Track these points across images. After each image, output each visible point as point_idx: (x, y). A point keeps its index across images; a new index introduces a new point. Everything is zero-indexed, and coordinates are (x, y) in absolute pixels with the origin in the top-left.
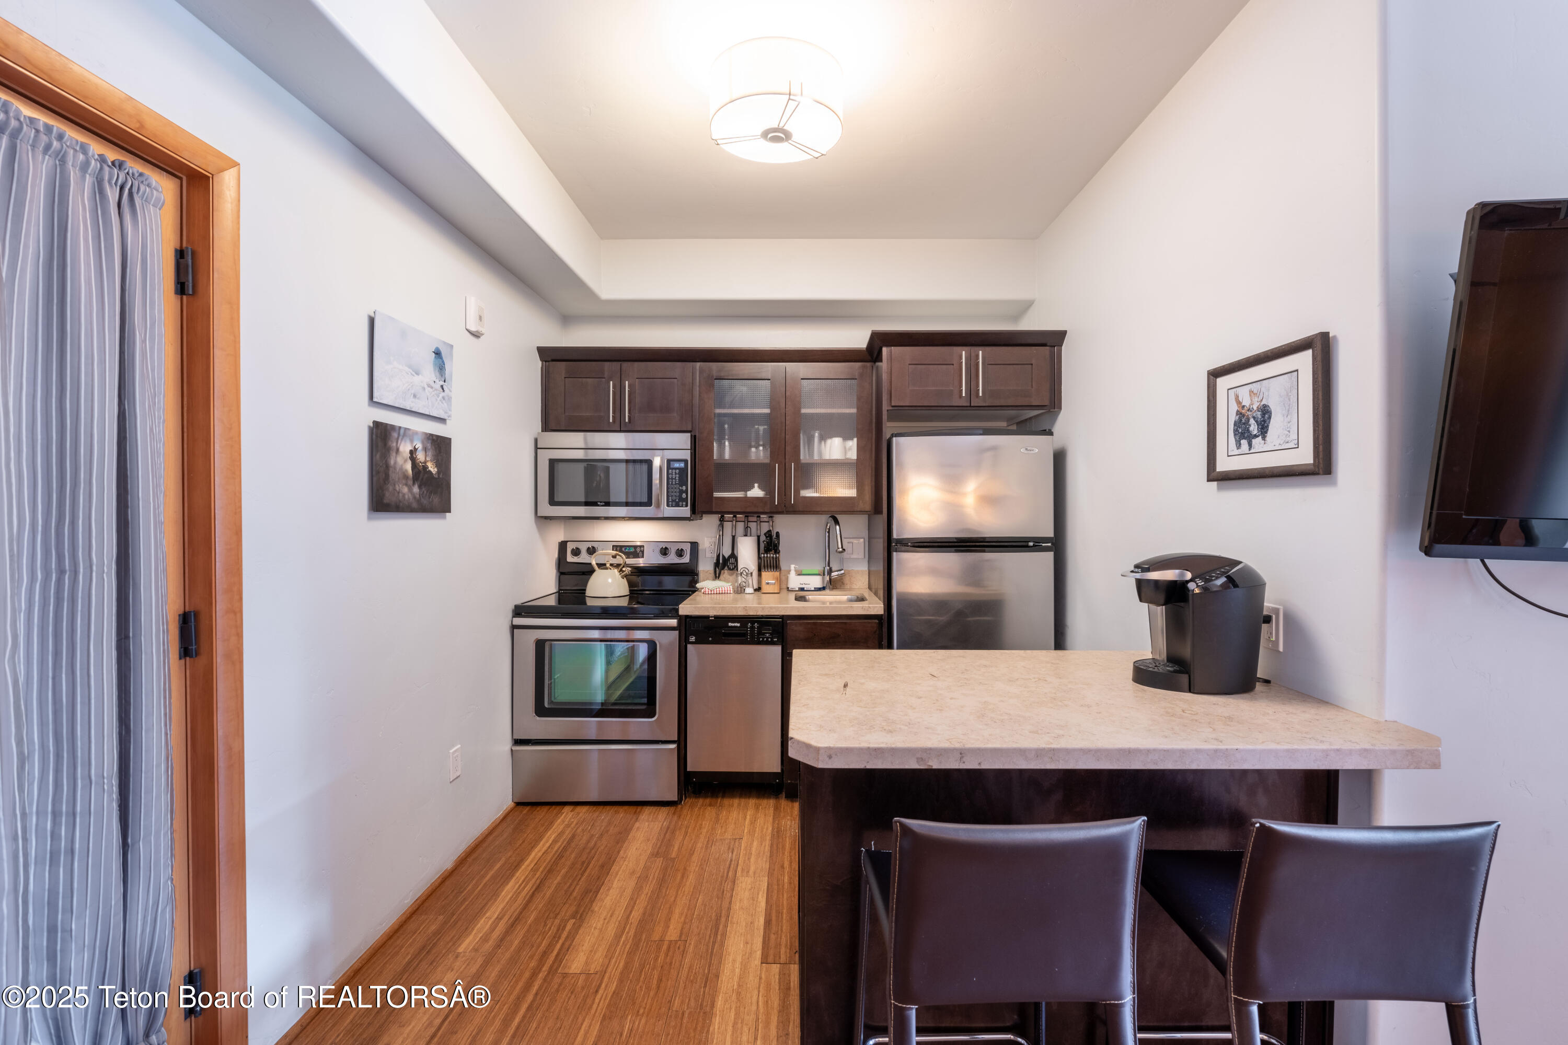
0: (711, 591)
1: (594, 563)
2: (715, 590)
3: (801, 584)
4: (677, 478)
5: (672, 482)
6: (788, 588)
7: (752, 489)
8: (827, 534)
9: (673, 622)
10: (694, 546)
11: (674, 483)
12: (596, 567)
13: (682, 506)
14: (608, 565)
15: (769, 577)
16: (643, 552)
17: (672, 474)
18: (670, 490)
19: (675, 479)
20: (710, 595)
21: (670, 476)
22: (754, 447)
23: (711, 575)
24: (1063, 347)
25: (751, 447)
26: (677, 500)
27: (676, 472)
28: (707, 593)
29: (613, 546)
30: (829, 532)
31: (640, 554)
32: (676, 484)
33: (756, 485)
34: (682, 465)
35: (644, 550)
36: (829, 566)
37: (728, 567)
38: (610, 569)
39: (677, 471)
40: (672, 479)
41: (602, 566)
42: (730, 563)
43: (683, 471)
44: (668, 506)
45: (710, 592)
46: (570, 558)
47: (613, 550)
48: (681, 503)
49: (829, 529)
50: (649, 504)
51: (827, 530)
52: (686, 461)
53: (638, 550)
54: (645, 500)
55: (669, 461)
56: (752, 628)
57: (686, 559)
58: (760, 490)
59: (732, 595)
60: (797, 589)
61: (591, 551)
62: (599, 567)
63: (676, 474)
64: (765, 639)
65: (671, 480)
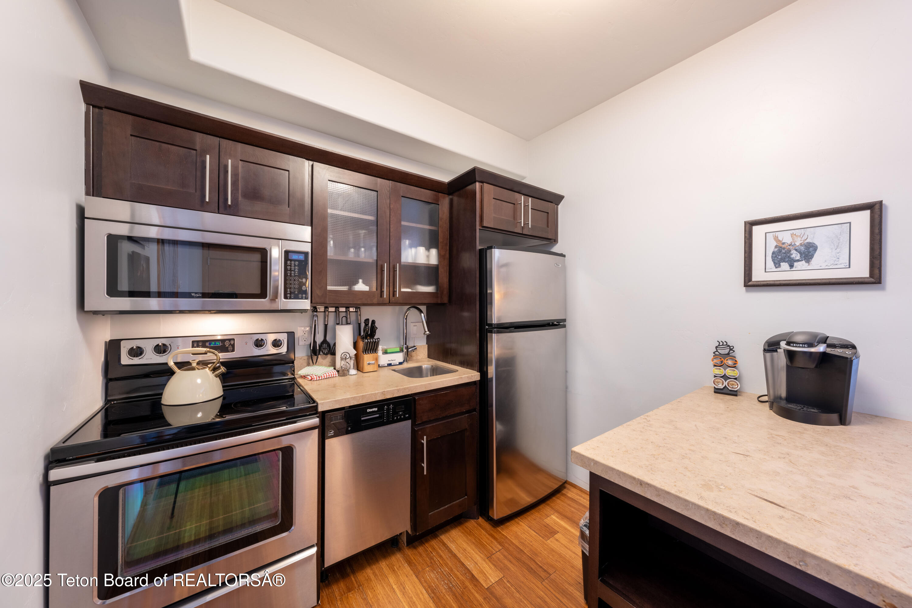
0: (319, 377)
1: (171, 364)
2: (323, 376)
3: (389, 361)
4: (296, 270)
5: (291, 274)
6: (379, 365)
7: (357, 283)
8: (405, 321)
9: (315, 421)
10: (291, 335)
11: (293, 275)
12: (175, 368)
13: (302, 299)
14: (194, 365)
15: (367, 358)
16: (233, 346)
17: (291, 266)
18: (288, 282)
19: (294, 271)
20: (318, 381)
21: (289, 267)
22: (352, 248)
23: (305, 361)
24: (559, 206)
25: (349, 248)
26: (296, 292)
27: (295, 264)
28: (315, 379)
29: (193, 342)
30: (406, 319)
31: (230, 348)
32: (295, 276)
33: (360, 281)
34: (302, 257)
35: (234, 344)
36: (406, 344)
37: (322, 352)
38: (198, 369)
39: (297, 263)
40: (291, 270)
41: (183, 365)
42: (323, 349)
43: (302, 264)
44: (286, 297)
45: (318, 379)
46: (125, 360)
47: (193, 347)
48: (300, 296)
49: (407, 316)
50: (263, 294)
51: (405, 317)
52: (306, 254)
53: (227, 344)
54: (258, 291)
55: (287, 253)
56: (388, 409)
57: (283, 350)
58: (364, 285)
59: (337, 378)
60: (386, 365)
61: (161, 349)
62: (179, 368)
63: (295, 266)
64: (399, 417)
65: (289, 272)
